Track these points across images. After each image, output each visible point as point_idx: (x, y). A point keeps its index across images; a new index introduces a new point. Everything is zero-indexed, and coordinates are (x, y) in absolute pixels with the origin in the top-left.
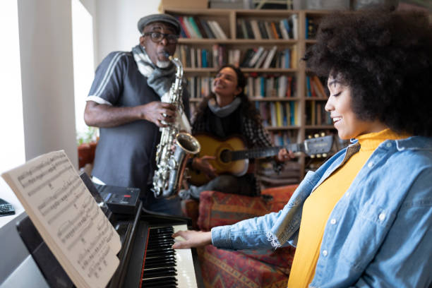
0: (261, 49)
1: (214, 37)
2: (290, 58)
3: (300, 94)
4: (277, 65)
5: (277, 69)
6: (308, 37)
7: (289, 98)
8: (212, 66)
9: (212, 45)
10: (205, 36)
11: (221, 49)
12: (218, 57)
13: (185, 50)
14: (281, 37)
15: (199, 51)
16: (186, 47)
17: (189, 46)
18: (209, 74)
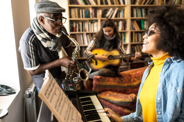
0: (111, 9)
1: (90, 4)
2: (124, 13)
3: (128, 29)
4: (118, 16)
5: (118, 18)
6: (132, 3)
7: (123, 31)
8: (89, 17)
9: (89, 7)
10: (86, 4)
11: (93, 9)
12: (92, 13)
13: (77, 10)
14: (120, 4)
15: (84, 11)
16: (78, 9)
17: (79, 8)
18: (88, 21)
